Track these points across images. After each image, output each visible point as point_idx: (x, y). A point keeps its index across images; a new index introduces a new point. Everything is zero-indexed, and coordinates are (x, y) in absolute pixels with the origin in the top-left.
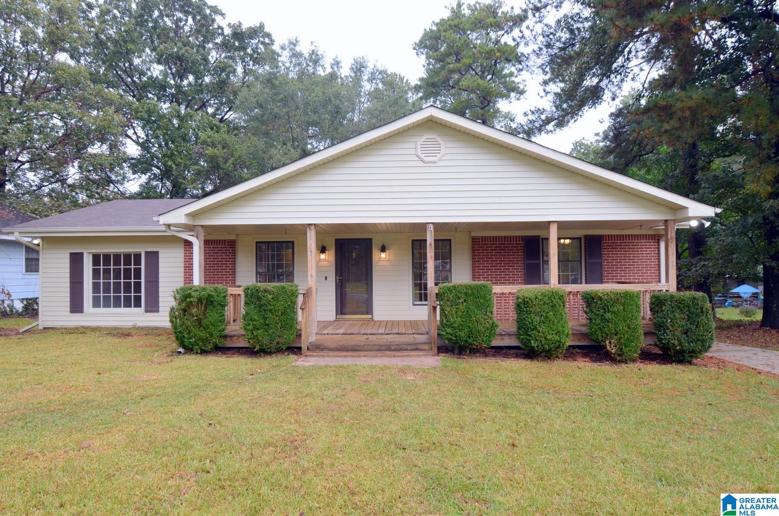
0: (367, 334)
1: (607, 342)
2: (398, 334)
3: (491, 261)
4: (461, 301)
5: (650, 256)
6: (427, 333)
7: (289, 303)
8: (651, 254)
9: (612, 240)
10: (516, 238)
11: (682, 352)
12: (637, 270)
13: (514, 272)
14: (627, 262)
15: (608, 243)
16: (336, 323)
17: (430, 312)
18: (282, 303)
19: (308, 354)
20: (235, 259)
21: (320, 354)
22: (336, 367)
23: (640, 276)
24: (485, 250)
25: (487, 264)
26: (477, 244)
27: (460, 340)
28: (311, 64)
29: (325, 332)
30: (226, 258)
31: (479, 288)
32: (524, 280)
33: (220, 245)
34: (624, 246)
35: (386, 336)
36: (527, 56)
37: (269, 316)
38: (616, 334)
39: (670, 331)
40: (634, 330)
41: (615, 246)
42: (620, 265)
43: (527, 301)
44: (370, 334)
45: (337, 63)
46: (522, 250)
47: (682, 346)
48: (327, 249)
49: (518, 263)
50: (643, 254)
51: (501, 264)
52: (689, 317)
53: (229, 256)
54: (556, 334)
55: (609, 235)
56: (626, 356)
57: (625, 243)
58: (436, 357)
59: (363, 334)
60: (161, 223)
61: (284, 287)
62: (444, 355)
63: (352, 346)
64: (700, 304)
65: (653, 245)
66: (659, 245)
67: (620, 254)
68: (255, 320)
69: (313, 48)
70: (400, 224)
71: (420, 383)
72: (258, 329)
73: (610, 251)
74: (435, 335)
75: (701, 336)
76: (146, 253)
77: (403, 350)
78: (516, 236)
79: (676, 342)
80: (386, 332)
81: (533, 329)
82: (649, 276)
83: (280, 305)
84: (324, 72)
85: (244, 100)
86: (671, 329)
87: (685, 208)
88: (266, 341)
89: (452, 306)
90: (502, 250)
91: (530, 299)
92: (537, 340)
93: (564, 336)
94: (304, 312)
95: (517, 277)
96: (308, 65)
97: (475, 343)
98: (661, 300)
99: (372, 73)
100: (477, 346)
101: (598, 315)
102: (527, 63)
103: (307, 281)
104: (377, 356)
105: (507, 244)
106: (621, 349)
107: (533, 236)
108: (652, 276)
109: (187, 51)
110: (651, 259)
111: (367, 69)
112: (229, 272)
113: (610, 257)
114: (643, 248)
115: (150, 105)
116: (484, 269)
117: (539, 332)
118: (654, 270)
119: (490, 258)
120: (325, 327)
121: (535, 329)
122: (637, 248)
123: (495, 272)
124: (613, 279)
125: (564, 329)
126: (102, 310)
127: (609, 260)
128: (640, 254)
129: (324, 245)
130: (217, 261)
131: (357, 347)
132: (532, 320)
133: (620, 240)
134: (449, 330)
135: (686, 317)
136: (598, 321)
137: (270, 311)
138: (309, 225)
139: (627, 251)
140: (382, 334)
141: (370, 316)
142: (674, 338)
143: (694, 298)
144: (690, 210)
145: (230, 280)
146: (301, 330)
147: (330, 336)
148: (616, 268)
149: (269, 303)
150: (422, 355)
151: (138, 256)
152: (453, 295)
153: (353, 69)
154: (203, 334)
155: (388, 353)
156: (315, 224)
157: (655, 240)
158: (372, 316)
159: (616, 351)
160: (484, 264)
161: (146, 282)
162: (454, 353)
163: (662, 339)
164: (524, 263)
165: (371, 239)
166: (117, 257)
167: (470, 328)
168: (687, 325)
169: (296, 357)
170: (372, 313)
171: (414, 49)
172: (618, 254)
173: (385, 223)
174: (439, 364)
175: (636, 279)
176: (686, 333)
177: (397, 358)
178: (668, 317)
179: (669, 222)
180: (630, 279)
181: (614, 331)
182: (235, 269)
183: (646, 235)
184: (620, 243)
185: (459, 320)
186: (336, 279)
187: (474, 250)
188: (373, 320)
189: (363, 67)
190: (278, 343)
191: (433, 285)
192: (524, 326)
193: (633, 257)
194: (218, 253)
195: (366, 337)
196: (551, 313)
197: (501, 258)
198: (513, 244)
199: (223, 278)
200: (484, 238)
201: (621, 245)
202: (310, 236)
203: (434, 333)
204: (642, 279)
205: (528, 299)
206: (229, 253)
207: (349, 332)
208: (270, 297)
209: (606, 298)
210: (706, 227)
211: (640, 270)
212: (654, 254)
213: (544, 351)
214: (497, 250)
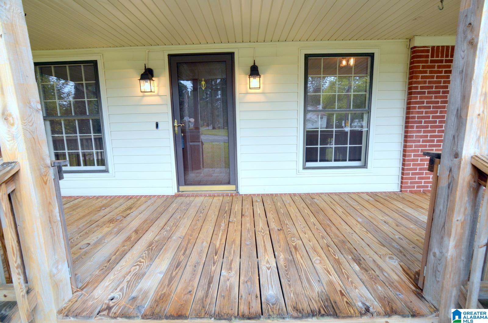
26: (420, 62)
48: (155, 73)
129: (150, 66)
141: (232, 188)
158: (237, 187)
165: (232, 54)
170: (235, 183)
186: (173, 126)
188: (238, 193)
200: (436, 51)
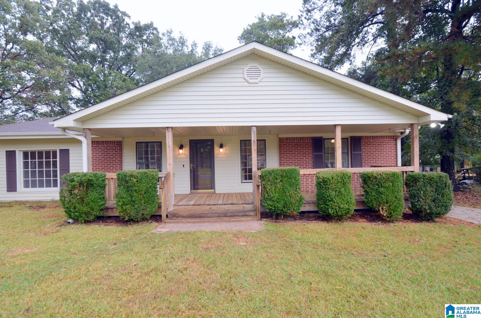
0: (210, 205)
1: (380, 208)
2: (232, 204)
3: (292, 153)
4: (278, 181)
5: (391, 150)
6: (253, 203)
7: (150, 185)
8: (392, 148)
9: (367, 139)
10: (307, 138)
11: (431, 214)
12: (383, 158)
13: (306, 160)
14: (377, 153)
15: (365, 141)
16: (191, 195)
17: (255, 188)
18: (145, 185)
19: (166, 221)
20: (121, 153)
21: (175, 221)
22: (185, 233)
23: (385, 162)
24: (288, 146)
25: (289, 155)
26: (282, 143)
27: (278, 209)
28: (180, 45)
29: (180, 204)
30: (116, 153)
31: (291, 172)
32: (313, 165)
33: (111, 144)
34: (375, 143)
35: (224, 206)
36: (305, 35)
37: (135, 195)
38: (387, 203)
39: (423, 200)
40: (399, 200)
41: (370, 143)
42: (373, 155)
43: (326, 181)
44: (213, 205)
45: (195, 45)
46: (311, 146)
47: (431, 210)
48: (184, 146)
49: (309, 155)
50: (387, 148)
51: (298, 155)
52: (436, 189)
53: (117, 151)
54: (346, 204)
55: (365, 136)
56: (394, 218)
57: (376, 141)
58: (260, 222)
59: (208, 205)
60: (55, 126)
61: (146, 173)
62: (265, 220)
63: (199, 214)
64: (444, 181)
65: (393, 142)
66: (396, 142)
67: (373, 148)
68: (124, 198)
69: (181, 35)
70: (233, 127)
71: (251, 248)
72: (126, 205)
73: (366, 146)
74: (258, 205)
75: (445, 203)
76: (60, 150)
77: (236, 216)
78: (308, 137)
79: (427, 207)
80: (224, 203)
81: (330, 201)
82: (390, 162)
83: (143, 186)
84: (188, 49)
85: (141, 64)
86: (424, 198)
87: (428, 115)
88: (133, 213)
89: (271, 185)
90: (299, 146)
91: (328, 179)
92: (333, 208)
93: (352, 205)
94: (163, 191)
95: (308, 164)
96: (178, 45)
97: (289, 211)
98: (416, 178)
99: (215, 51)
100: (290, 213)
101: (373, 189)
102: (304, 39)
103: (167, 168)
104: (217, 222)
105: (302, 142)
106: (391, 213)
107: (318, 137)
108: (392, 162)
109: (107, 35)
110: (392, 151)
111: (212, 48)
112: (118, 162)
113: (366, 150)
114: (386, 144)
115: (84, 66)
116: (287, 159)
117: (335, 202)
118: (393, 158)
119: (291, 152)
120: (182, 200)
121: (332, 200)
122: (383, 144)
123: (294, 160)
124: (368, 164)
125: (351, 200)
126: (30, 189)
127: (366, 152)
128: (385, 148)
129: (182, 144)
130: (109, 155)
131: (203, 215)
132: (329, 194)
133: (373, 139)
134: (270, 203)
135: (435, 190)
136: (373, 194)
137: (135, 191)
138: (168, 128)
139: (377, 146)
140: (221, 205)
141: (213, 191)
142: (425, 204)
143: (441, 177)
144: (431, 116)
145: (118, 168)
146: (161, 203)
147: (183, 207)
148: (370, 157)
149: (134, 185)
150: (249, 220)
151: (55, 153)
152: (272, 177)
153: (204, 48)
154: (85, 209)
155: (225, 219)
156: (172, 127)
157: (394, 139)
158: (215, 190)
159: (387, 214)
160: (287, 155)
161: (60, 170)
162: (272, 218)
163: (417, 205)
164: (313, 155)
165: (213, 140)
166: (40, 153)
167: (285, 201)
168: (435, 195)
169: (157, 224)
170: (214, 188)
171: (238, 39)
172: (371, 148)
173: (222, 126)
174: (263, 228)
175: (382, 164)
176: (434, 201)
177: (232, 223)
178: (422, 190)
179: (414, 124)
180: (379, 164)
181: (385, 201)
182: (122, 161)
183: (388, 136)
184: (373, 141)
185: (277, 195)
186: (190, 166)
187: (281, 146)
188: (215, 193)
189: (210, 47)
190: (143, 214)
191: (257, 169)
192: (324, 198)
193: (380, 150)
194: (110, 150)
195: (209, 207)
196: (343, 189)
197: (298, 151)
198: (306, 142)
199: (113, 166)
200: (287, 139)
201: (373, 143)
202: (168, 136)
203: (258, 203)
204: (386, 164)
205: (327, 179)
206: (118, 150)
207: (198, 203)
208: (135, 180)
209: (380, 177)
210: (441, 127)
211: (385, 158)
212: (393, 148)
213: (338, 216)
214: (295, 146)
